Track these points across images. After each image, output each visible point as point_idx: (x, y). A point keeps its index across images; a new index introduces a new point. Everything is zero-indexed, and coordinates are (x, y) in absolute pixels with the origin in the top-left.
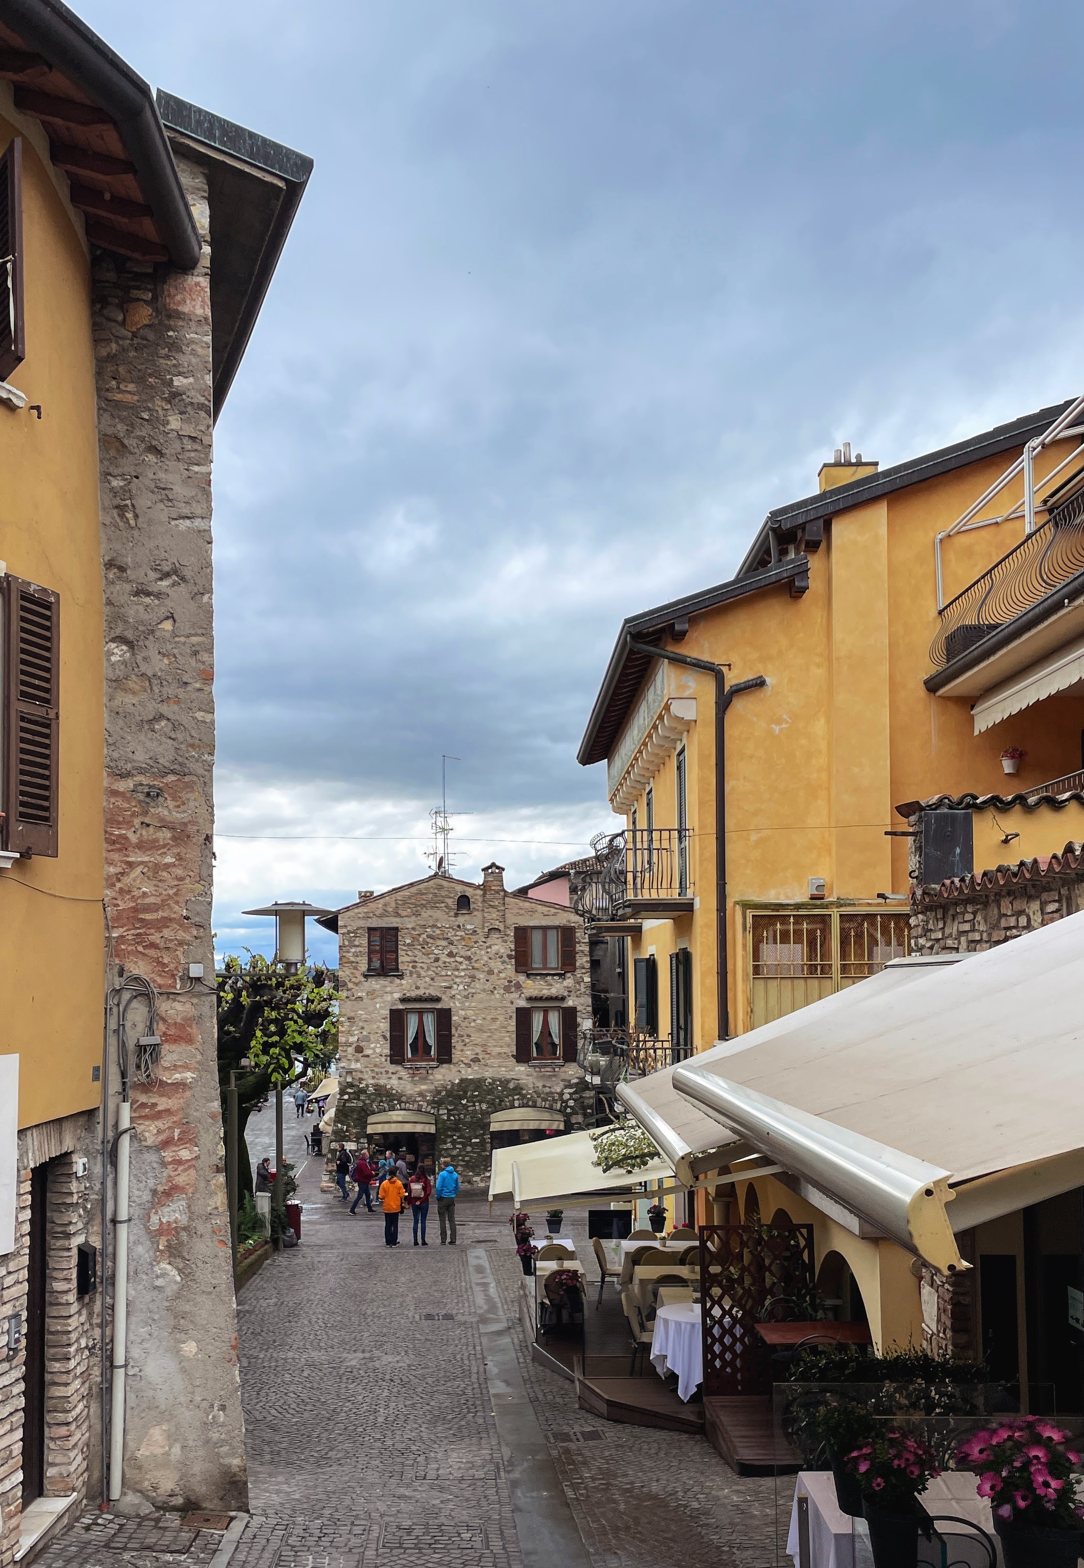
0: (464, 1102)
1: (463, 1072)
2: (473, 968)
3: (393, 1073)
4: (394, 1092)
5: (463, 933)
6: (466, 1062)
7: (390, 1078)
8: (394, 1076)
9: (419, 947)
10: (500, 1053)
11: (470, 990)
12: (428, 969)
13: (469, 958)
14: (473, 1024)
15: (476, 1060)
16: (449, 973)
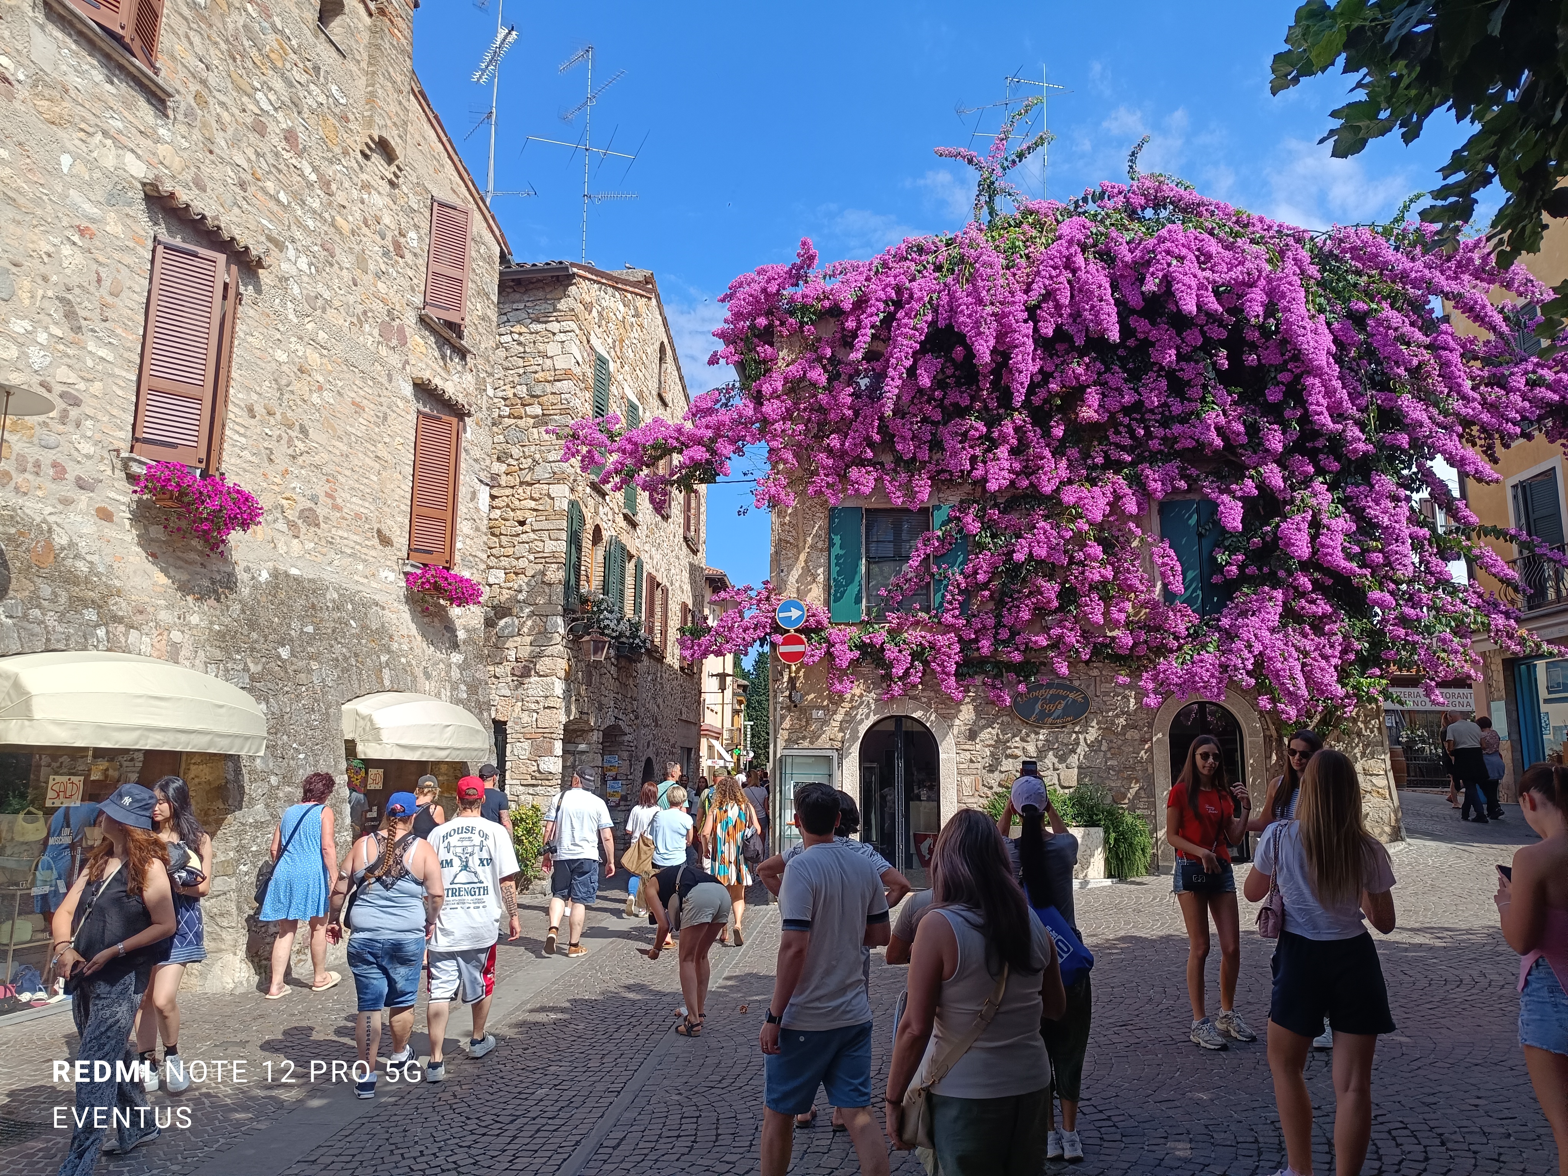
0: (284, 652)
1: (282, 549)
2: (333, 224)
3: (81, 485)
4: (82, 567)
5: (322, 99)
6: (291, 515)
7: (66, 502)
8: (83, 499)
9: (223, 46)
10: (358, 516)
11: (320, 288)
12: (234, 143)
13: (326, 184)
14: (315, 398)
15: (310, 518)
16: (283, 197)
